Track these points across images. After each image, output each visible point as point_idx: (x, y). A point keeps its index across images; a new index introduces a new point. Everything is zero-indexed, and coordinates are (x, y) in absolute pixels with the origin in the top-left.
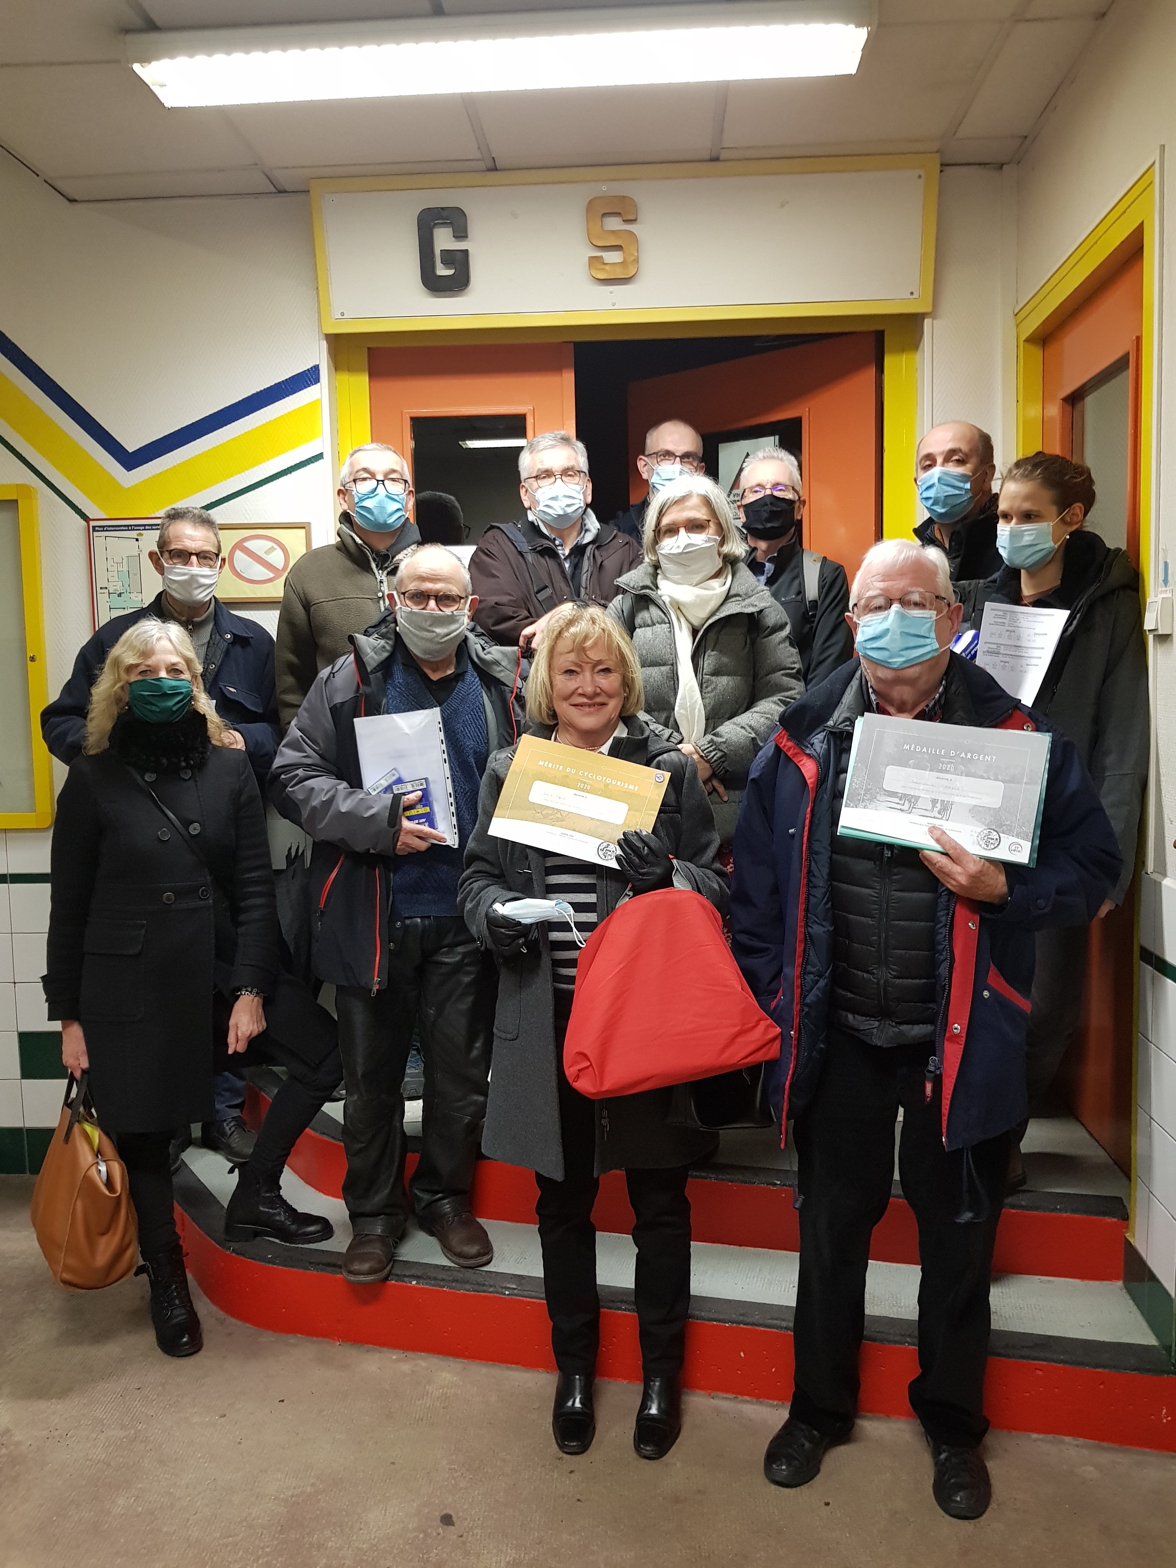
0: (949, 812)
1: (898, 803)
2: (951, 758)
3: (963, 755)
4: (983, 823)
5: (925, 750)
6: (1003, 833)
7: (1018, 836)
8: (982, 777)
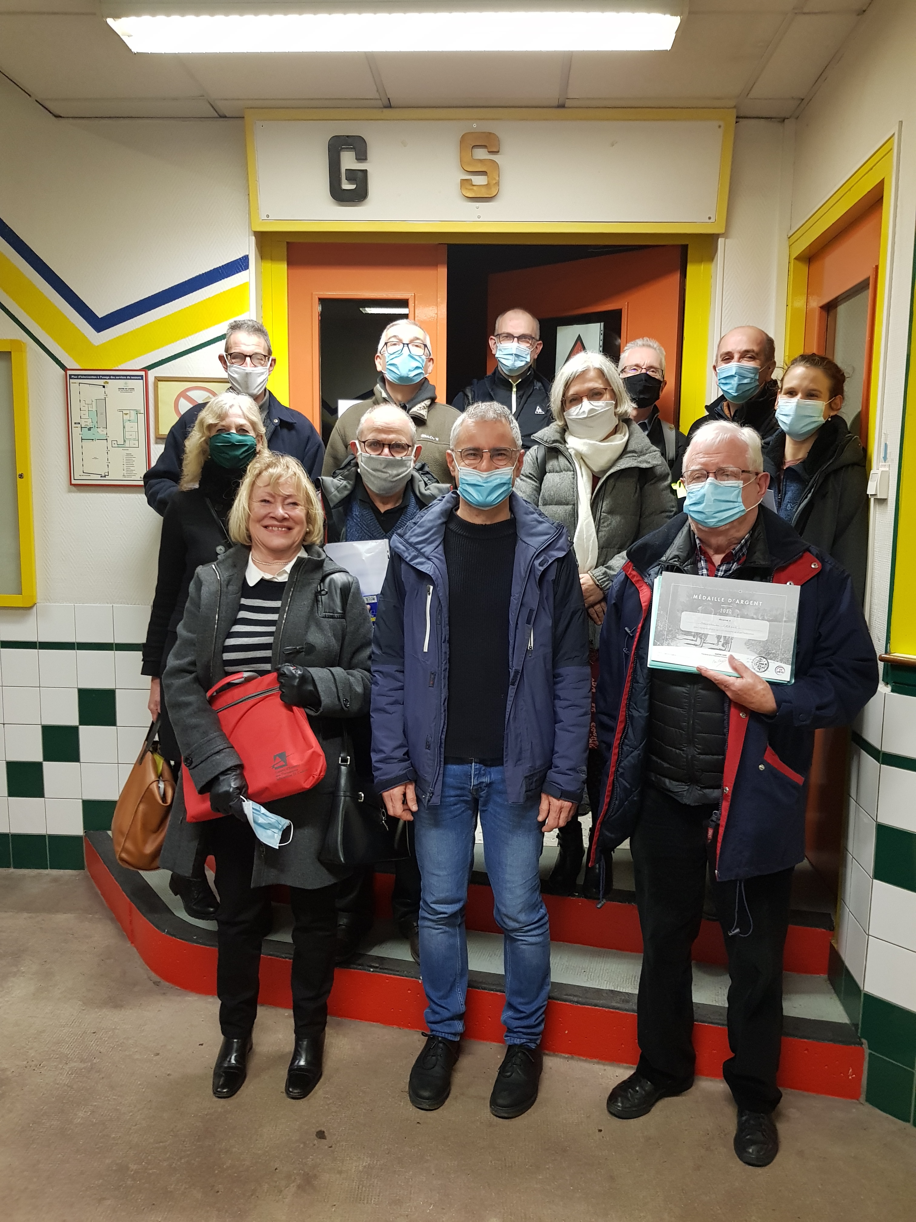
0: (730, 645)
1: (692, 640)
2: (730, 604)
3: (738, 602)
4: (756, 653)
5: (709, 598)
6: (771, 659)
7: (781, 661)
8: (753, 618)
